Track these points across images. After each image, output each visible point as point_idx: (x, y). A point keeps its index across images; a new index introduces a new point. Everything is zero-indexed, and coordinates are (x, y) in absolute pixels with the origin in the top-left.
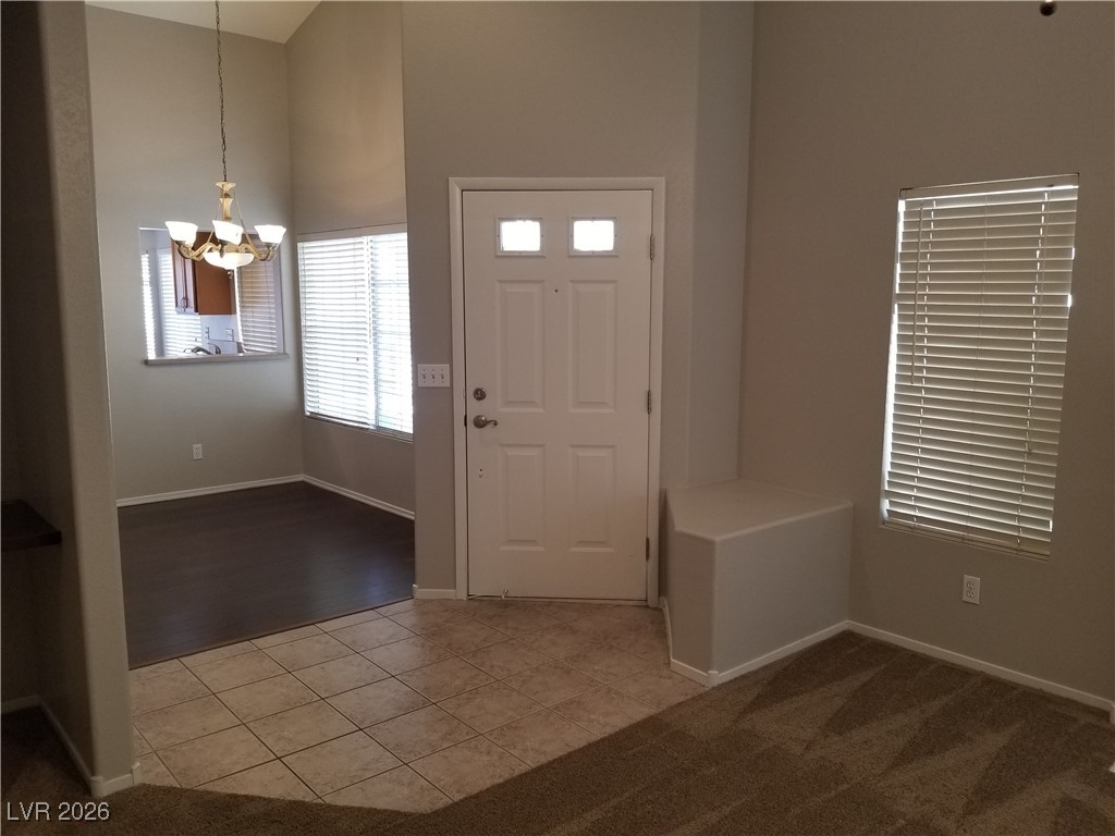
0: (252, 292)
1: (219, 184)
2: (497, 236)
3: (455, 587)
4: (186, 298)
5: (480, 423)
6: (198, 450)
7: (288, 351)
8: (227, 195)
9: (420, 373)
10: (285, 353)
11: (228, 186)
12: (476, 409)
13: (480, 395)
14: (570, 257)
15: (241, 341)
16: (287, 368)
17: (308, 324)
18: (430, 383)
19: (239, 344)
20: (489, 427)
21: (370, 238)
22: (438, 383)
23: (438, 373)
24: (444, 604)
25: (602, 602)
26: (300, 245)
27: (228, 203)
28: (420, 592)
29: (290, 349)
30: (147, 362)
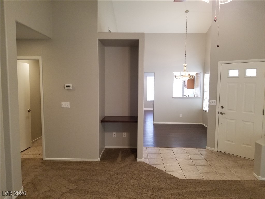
0: (197, 84)
2: (228, 73)
3: (214, 148)
5: (222, 113)
6: (181, 115)
8: (185, 66)
9: (210, 102)
10: (200, 97)
11: (185, 65)
12: (221, 110)
13: (222, 107)
14: (245, 77)
18: (212, 104)
19: (194, 95)
20: (224, 114)
22: (214, 104)
23: (214, 102)
24: (211, 151)
25: (248, 159)
26: (205, 75)
27: (185, 68)
28: (207, 148)
30: (173, 97)
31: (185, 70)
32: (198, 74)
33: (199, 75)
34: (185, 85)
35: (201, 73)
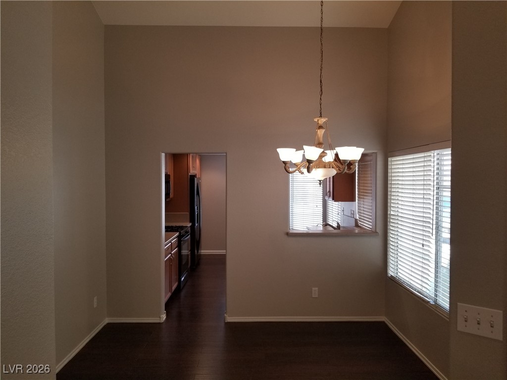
0: (364, 189)
1: (316, 120)
4: (330, 192)
6: (315, 291)
7: (378, 230)
8: (320, 127)
10: (376, 232)
11: (322, 121)
15: (358, 218)
16: (377, 242)
17: (392, 213)
19: (356, 220)
21: (436, 152)
26: (390, 159)
27: (321, 132)
29: (379, 230)
30: (288, 234)
31: (321, 140)
32: (368, 158)
33: (371, 161)
34: (328, 190)
35: (376, 153)
